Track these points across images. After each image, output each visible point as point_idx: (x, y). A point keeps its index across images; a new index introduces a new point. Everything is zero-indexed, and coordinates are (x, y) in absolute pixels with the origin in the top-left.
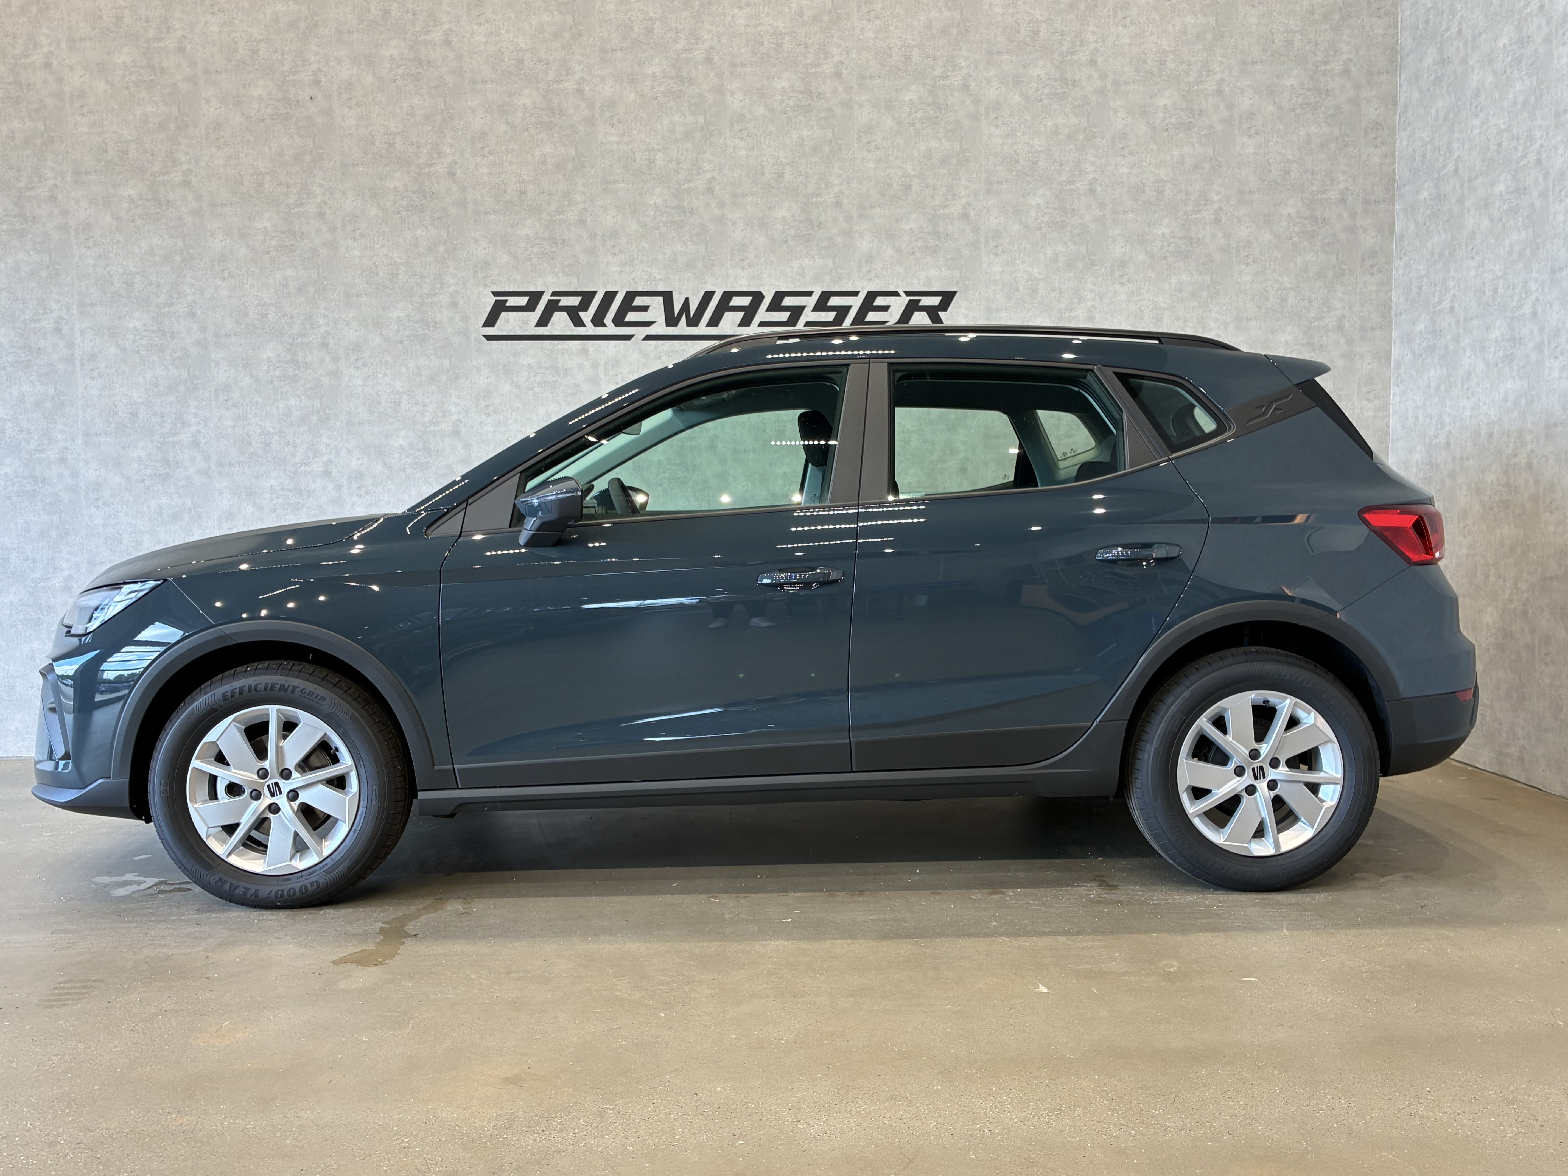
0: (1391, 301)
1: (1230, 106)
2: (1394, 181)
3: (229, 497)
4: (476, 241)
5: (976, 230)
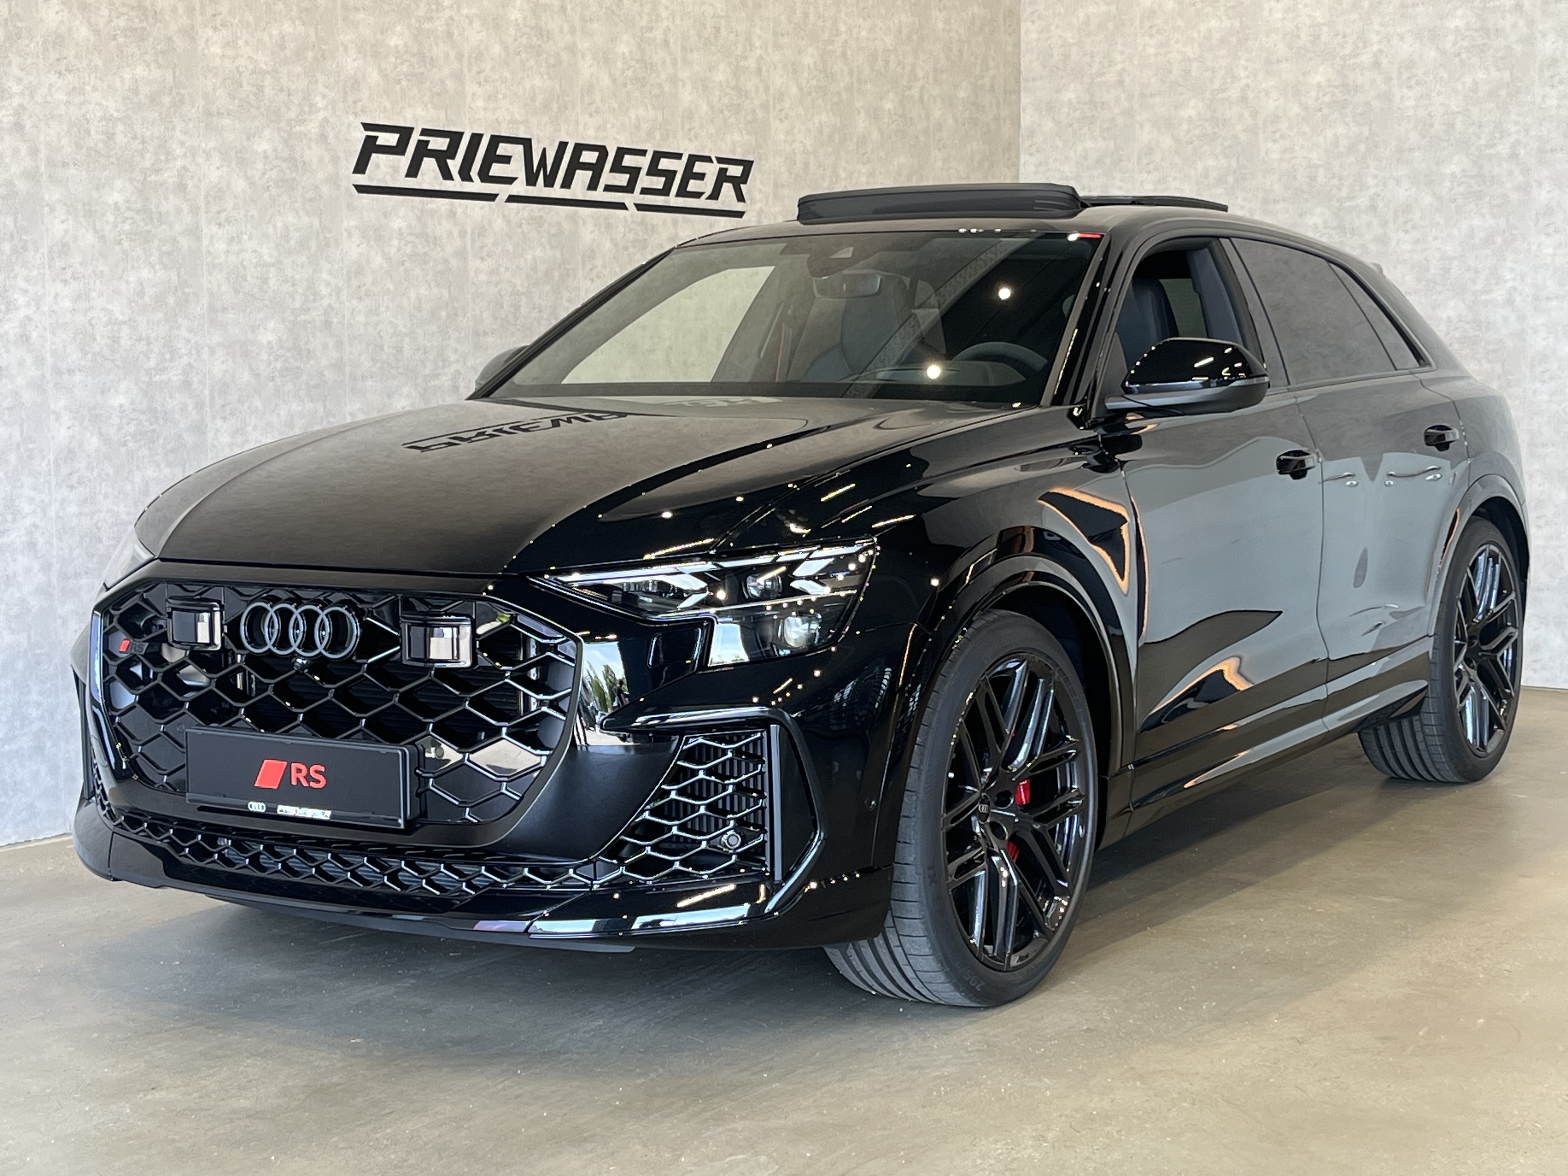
3: (68, 424)
4: (345, 49)
5: (767, 89)
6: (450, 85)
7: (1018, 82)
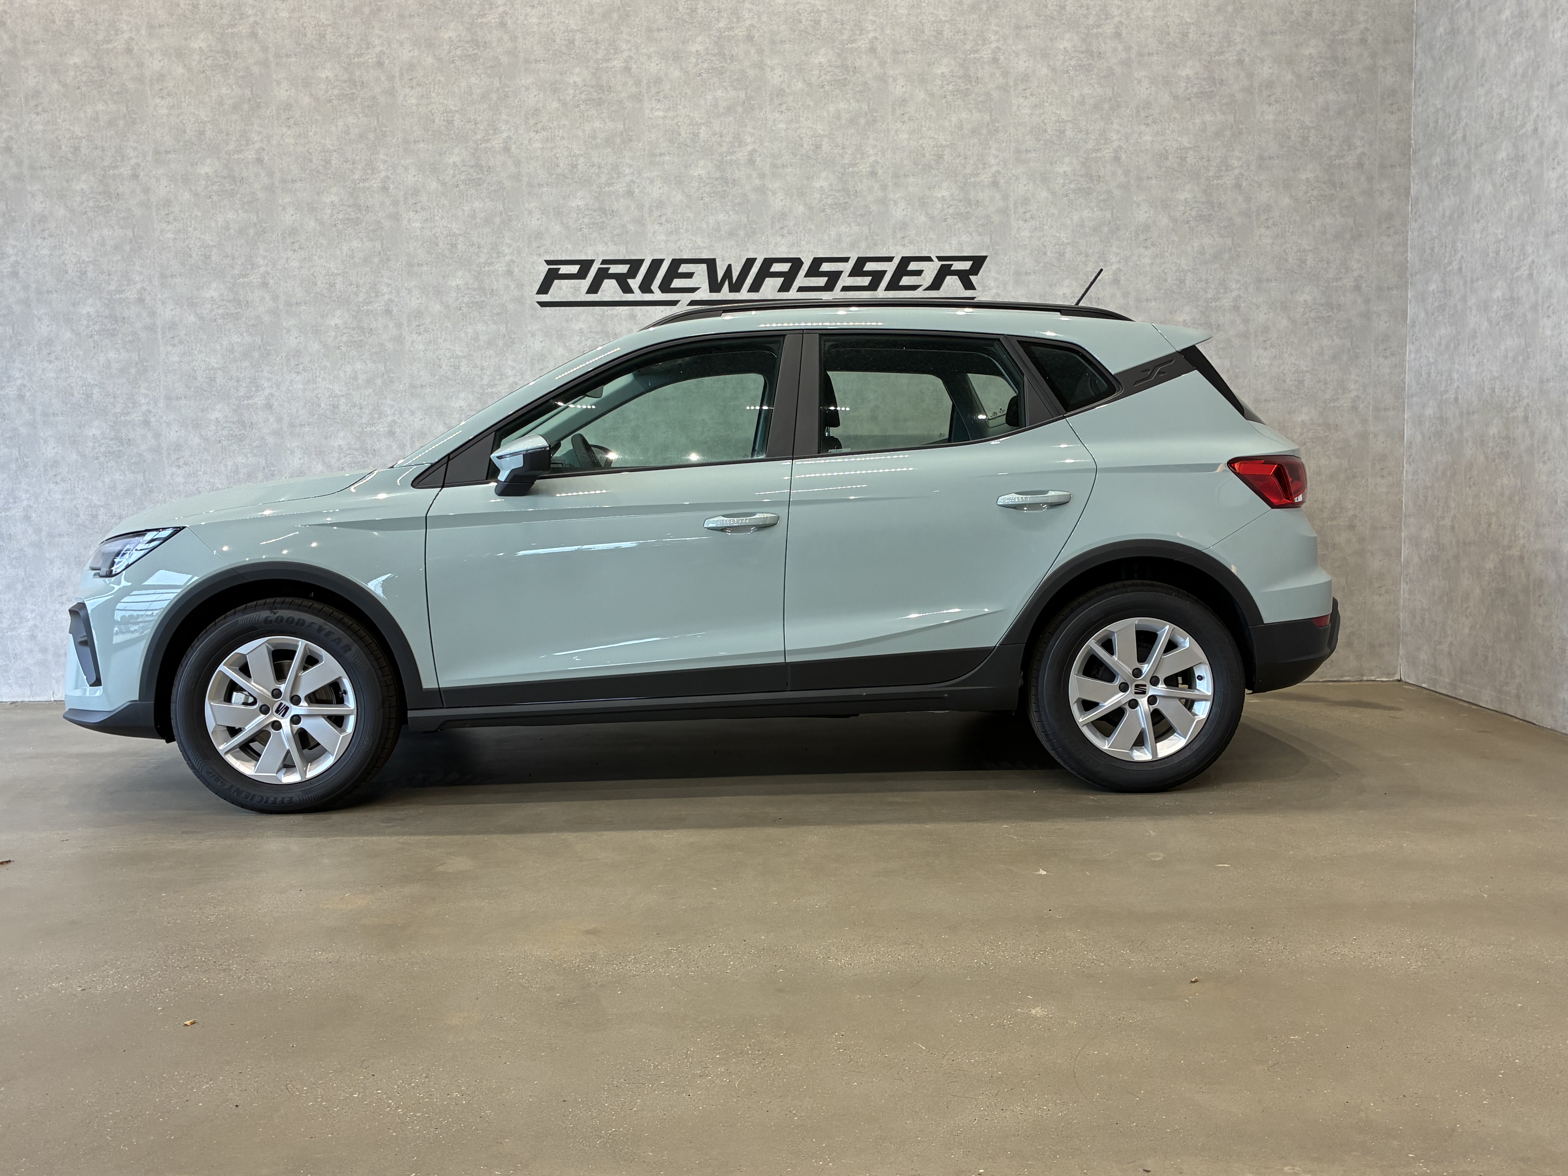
0: (1407, 262)
1: (1250, 76)
2: (1410, 145)
3: (300, 457)
4: (530, 212)
5: (1005, 198)
6: (632, 227)
7: (1405, 154)
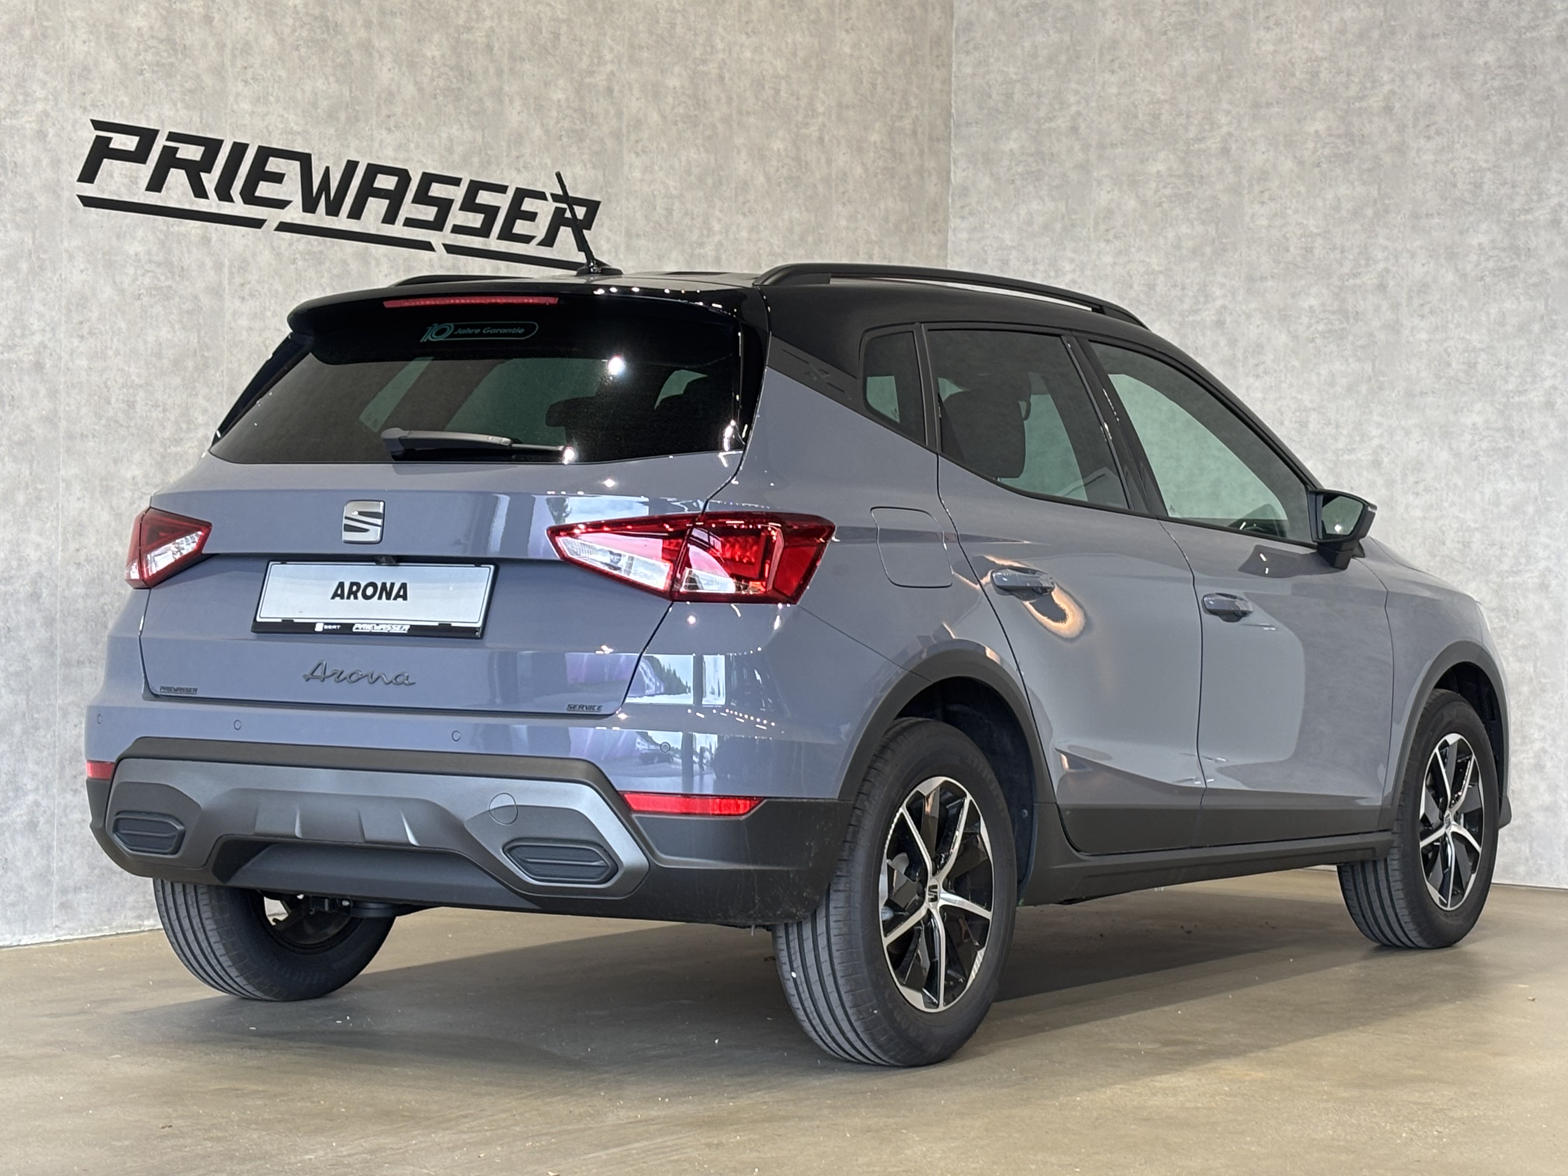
4: (73, 27)
5: (619, 114)
6: (208, 81)
7: (947, 126)
